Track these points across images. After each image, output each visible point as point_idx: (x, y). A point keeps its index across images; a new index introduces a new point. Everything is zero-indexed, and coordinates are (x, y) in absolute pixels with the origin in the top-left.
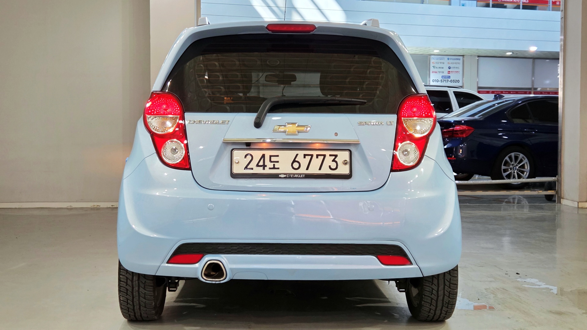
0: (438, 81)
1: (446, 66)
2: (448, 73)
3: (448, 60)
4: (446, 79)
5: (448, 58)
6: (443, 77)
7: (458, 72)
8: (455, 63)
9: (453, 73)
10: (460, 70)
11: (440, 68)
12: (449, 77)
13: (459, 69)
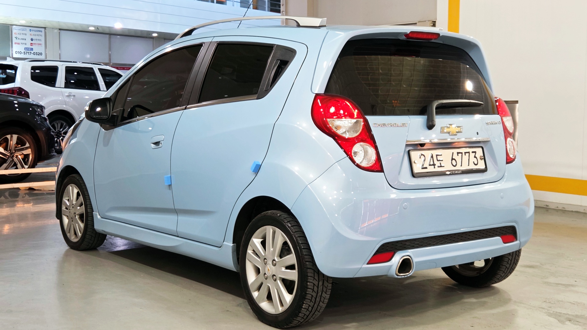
0: (20, 53)
1: (28, 38)
2: (31, 45)
3: (30, 31)
4: (29, 51)
5: (30, 30)
6: (26, 49)
7: (40, 44)
8: (37, 35)
9: (36, 45)
10: (43, 42)
11: (22, 39)
12: (32, 49)
13: (41, 41)
